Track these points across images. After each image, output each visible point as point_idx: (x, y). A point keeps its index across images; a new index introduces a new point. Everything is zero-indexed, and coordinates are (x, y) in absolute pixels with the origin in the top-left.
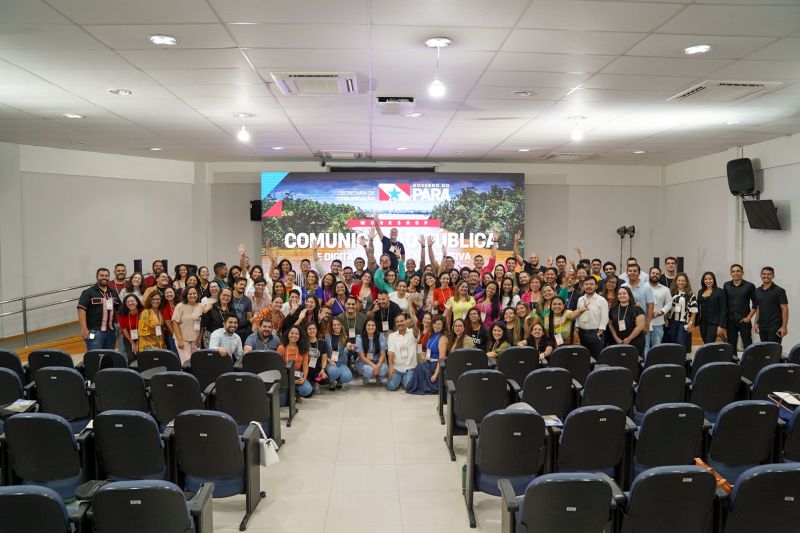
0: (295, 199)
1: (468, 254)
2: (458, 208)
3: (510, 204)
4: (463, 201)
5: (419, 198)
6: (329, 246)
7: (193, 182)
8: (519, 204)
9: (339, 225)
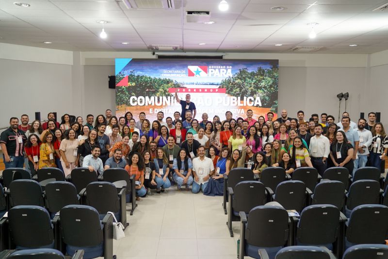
0: (136, 75)
1: (243, 110)
2: (237, 81)
3: (269, 79)
4: (240, 77)
5: (212, 75)
6: (157, 104)
7: (72, 64)
8: (275, 79)
9: (163, 91)
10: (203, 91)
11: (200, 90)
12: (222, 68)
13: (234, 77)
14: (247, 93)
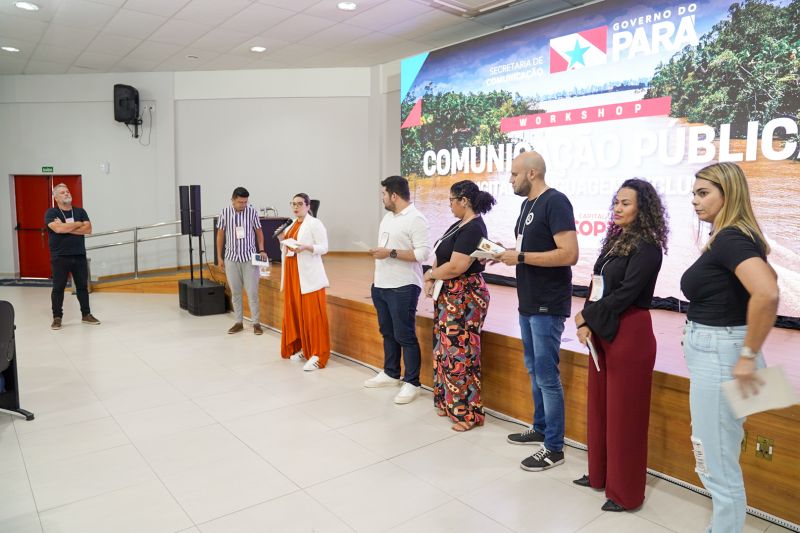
0: (435, 94)
4: (732, 38)
5: (624, 54)
6: (477, 170)
7: (369, 94)
9: (489, 130)
10: (593, 115)
11: (584, 115)
12: (658, 21)
13: (706, 42)
14: (766, 104)
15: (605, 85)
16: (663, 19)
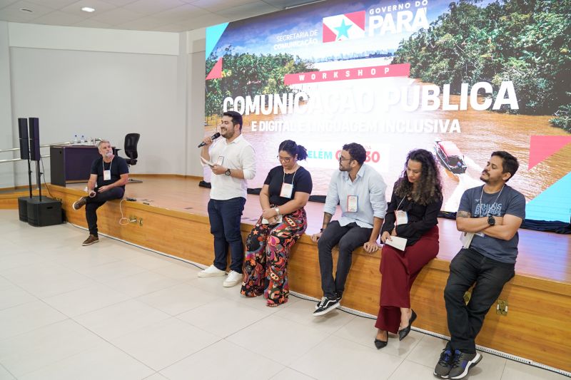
0: (233, 54)
1: (456, 122)
2: (441, 40)
3: (553, 17)
4: (451, 25)
5: (377, 31)
6: (265, 112)
7: (178, 53)
9: (275, 83)
10: (354, 74)
11: (348, 74)
12: (401, 10)
13: (434, 27)
14: (473, 72)
15: (363, 53)
16: (404, 9)
